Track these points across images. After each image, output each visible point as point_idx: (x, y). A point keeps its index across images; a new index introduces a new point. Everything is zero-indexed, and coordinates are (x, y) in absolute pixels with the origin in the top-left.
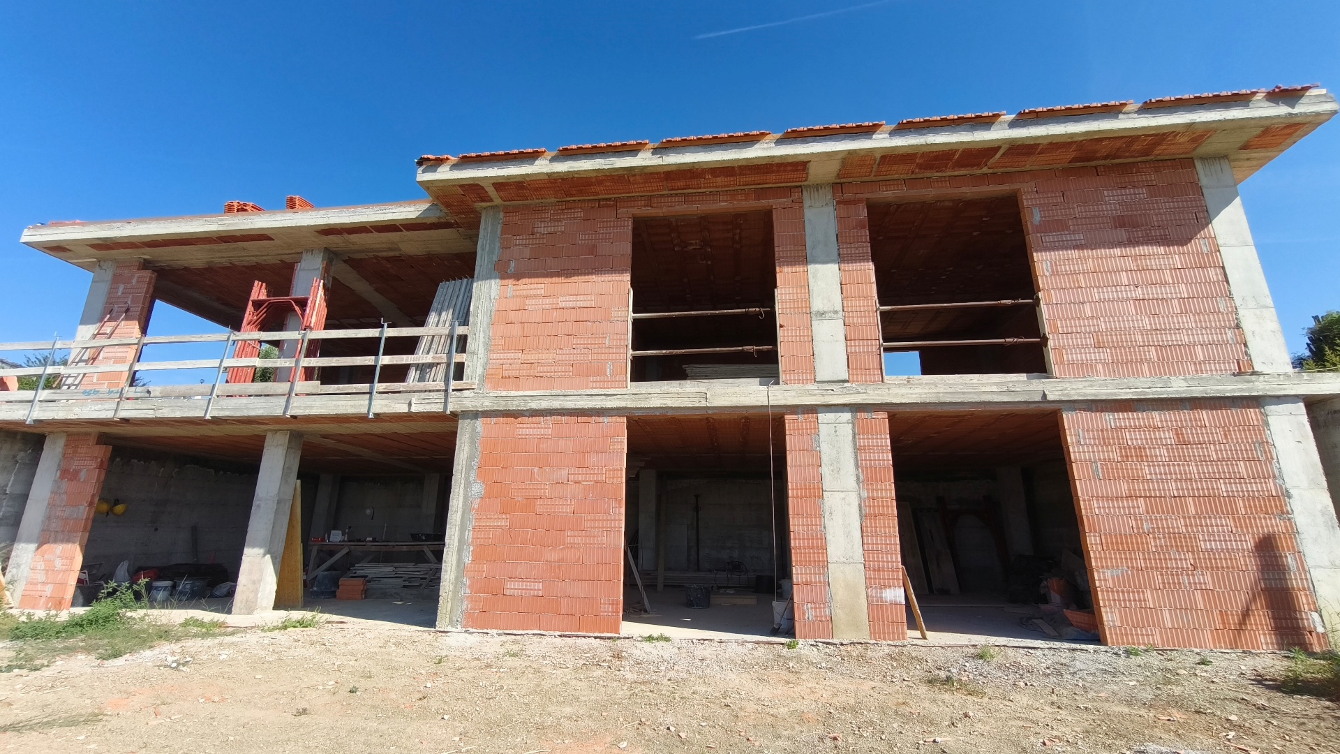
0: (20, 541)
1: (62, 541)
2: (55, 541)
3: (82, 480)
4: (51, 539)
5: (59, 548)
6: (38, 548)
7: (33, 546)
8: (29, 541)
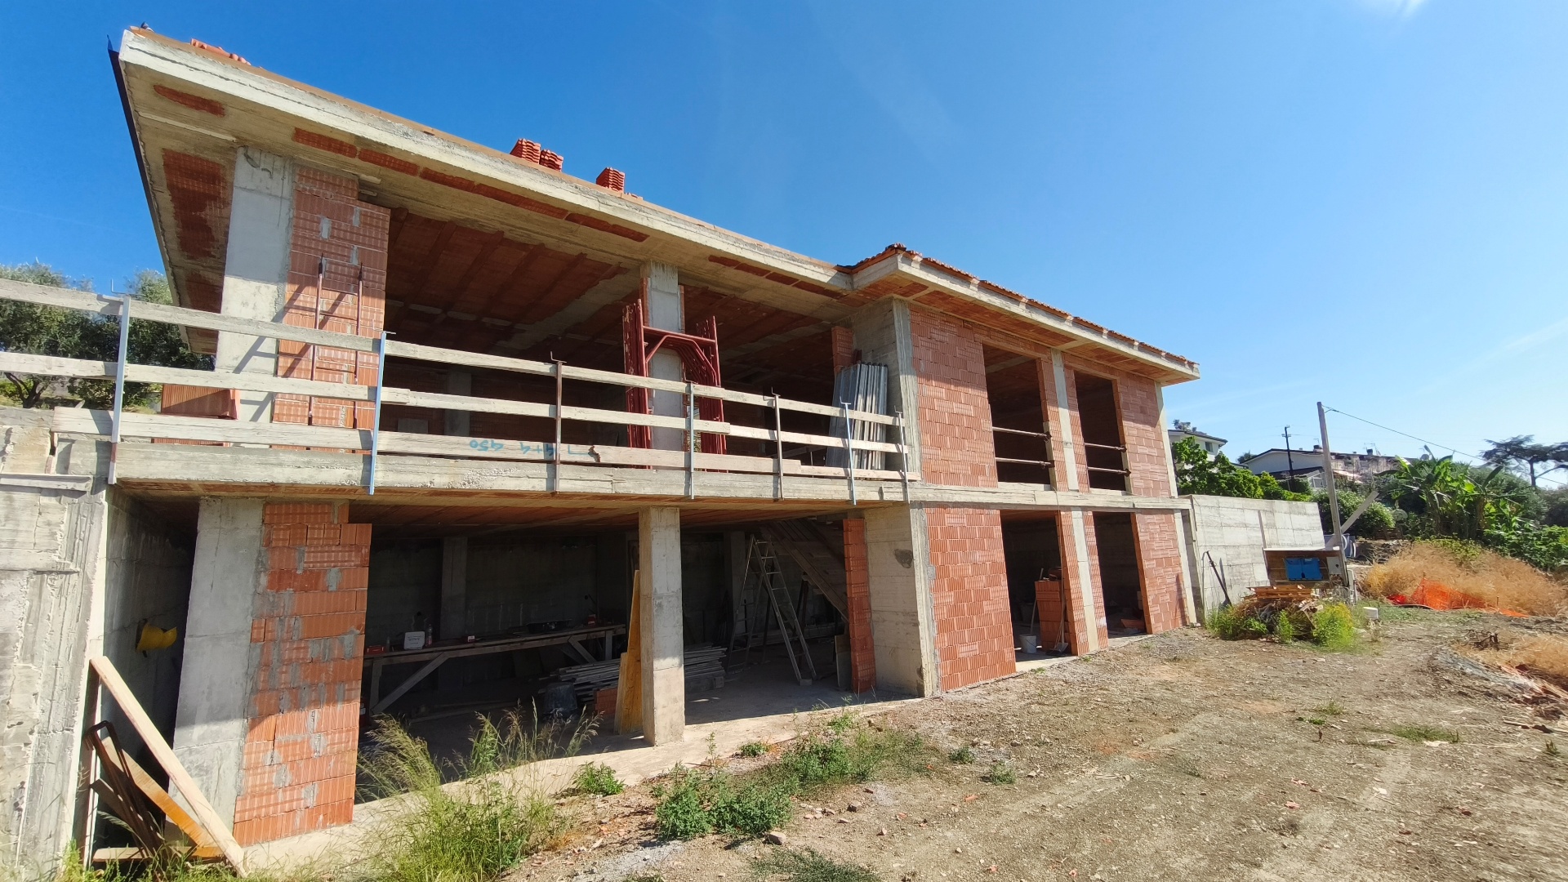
0: (190, 722)
1: (317, 703)
2: (297, 705)
3: (333, 588)
4: (285, 702)
5: (314, 717)
6: (252, 727)
7: (235, 727)
8: (218, 715)
